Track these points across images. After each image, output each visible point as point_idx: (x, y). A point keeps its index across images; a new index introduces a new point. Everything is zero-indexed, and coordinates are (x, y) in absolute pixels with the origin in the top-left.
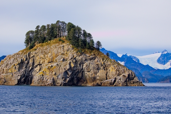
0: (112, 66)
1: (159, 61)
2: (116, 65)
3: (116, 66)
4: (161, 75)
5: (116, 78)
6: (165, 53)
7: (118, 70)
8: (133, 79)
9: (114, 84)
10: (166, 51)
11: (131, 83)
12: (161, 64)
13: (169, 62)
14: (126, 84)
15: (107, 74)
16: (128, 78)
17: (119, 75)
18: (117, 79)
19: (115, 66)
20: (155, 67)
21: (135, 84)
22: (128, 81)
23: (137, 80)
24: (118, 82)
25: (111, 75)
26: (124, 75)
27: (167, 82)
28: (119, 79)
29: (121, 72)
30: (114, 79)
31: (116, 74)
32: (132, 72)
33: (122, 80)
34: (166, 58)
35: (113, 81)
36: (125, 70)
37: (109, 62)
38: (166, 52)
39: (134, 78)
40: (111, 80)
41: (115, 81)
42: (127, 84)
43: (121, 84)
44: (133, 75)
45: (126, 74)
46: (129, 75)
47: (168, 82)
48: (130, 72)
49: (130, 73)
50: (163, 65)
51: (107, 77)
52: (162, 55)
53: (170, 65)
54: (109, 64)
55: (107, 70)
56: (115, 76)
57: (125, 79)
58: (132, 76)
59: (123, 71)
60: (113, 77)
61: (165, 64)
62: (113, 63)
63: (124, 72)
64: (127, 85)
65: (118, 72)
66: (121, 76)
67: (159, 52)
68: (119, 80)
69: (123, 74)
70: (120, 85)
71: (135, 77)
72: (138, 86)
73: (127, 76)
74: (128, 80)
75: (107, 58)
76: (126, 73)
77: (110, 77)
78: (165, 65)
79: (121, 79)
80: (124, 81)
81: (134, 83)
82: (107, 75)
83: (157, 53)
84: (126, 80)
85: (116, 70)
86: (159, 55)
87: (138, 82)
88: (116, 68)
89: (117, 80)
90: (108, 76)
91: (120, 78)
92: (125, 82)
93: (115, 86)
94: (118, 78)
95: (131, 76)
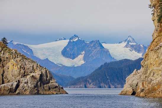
0: (13, 60)
1: (65, 53)
2: (19, 59)
3: (20, 61)
4: (68, 75)
5: (19, 81)
6: (75, 40)
7: (22, 66)
8: (49, 83)
9: (15, 91)
10: (77, 36)
11: (45, 88)
12: (68, 57)
13: (81, 54)
14: (36, 91)
15: (3, 73)
16: (39, 81)
17: (24, 75)
18: (21, 82)
19: (18, 61)
20: (58, 62)
21: (52, 91)
22: (41, 86)
23: (55, 84)
24: (23, 87)
25: (11, 76)
26: (33, 76)
27: (80, 87)
28: (25, 83)
29: (29, 71)
30: (16, 83)
31: (19, 74)
32: (46, 71)
33: (29, 85)
34: (76, 48)
35: (14, 86)
36: (35, 67)
37: (7, 54)
38: (77, 39)
39: (49, 80)
40: (10, 84)
41: (18, 86)
42: (38, 91)
43: (29, 91)
44: (49, 76)
45: (36, 74)
46: (41, 75)
47: (82, 87)
48: (43, 71)
49: (44, 73)
50: (71, 59)
51: (5, 80)
52: (69, 42)
53: (82, 59)
54: (7, 58)
55: (4, 67)
56: (18, 78)
57: (35, 83)
58: (47, 77)
59: (32, 68)
60: (14, 78)
61: (74, 58)
62: (14, 56)
63: (33, 70)
64: (38, 93)
65: (22, 71)
66: (28, 77)
67: (65, 39)
68: (26, 85)
69: (32, 74)
70: (27, 93)
71: (51, 78)
72: (57, 94)
73: (38, 77)
74: (40, 84)
75: (4, 47)
76: (36, 71)
77: (9, 79)
78: (75, 60)
79: (27, 83)
80: (33, 86)
81: (49, 89)
82: (4, 76)
83: (61, 39)
84: (37, 84)
85: (19, 67)
86: (65, 43)
87: (56, 87)
88: (20, 65)
89: (21, 85)
90: (6, 77)
91: (26, 81)
92: (35, 87)
93: (19, 94)
94: (23, 80)
95: (45, 78)
